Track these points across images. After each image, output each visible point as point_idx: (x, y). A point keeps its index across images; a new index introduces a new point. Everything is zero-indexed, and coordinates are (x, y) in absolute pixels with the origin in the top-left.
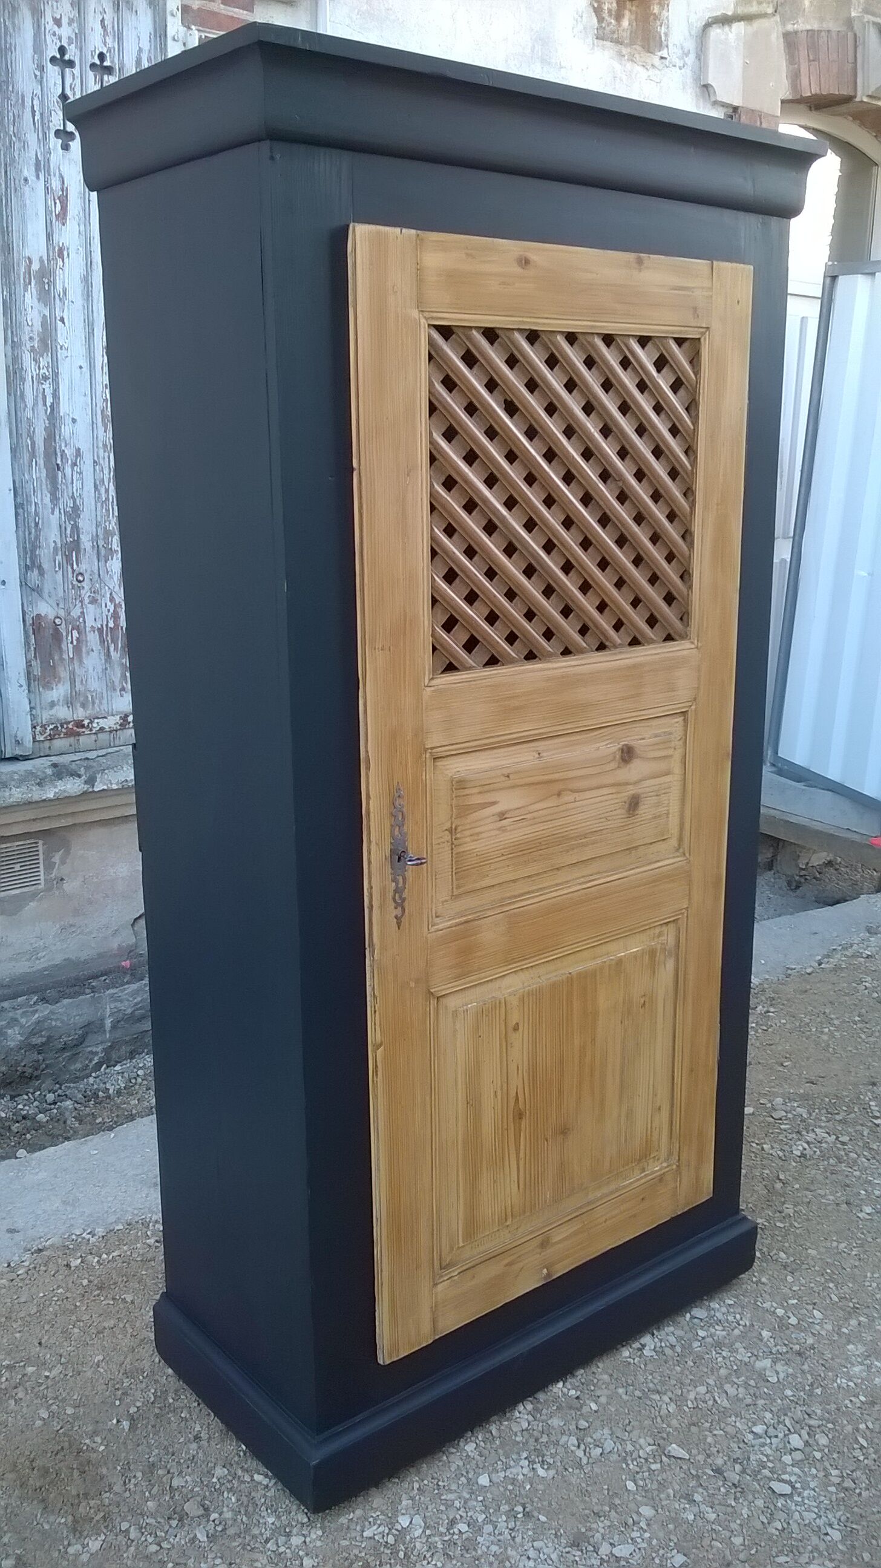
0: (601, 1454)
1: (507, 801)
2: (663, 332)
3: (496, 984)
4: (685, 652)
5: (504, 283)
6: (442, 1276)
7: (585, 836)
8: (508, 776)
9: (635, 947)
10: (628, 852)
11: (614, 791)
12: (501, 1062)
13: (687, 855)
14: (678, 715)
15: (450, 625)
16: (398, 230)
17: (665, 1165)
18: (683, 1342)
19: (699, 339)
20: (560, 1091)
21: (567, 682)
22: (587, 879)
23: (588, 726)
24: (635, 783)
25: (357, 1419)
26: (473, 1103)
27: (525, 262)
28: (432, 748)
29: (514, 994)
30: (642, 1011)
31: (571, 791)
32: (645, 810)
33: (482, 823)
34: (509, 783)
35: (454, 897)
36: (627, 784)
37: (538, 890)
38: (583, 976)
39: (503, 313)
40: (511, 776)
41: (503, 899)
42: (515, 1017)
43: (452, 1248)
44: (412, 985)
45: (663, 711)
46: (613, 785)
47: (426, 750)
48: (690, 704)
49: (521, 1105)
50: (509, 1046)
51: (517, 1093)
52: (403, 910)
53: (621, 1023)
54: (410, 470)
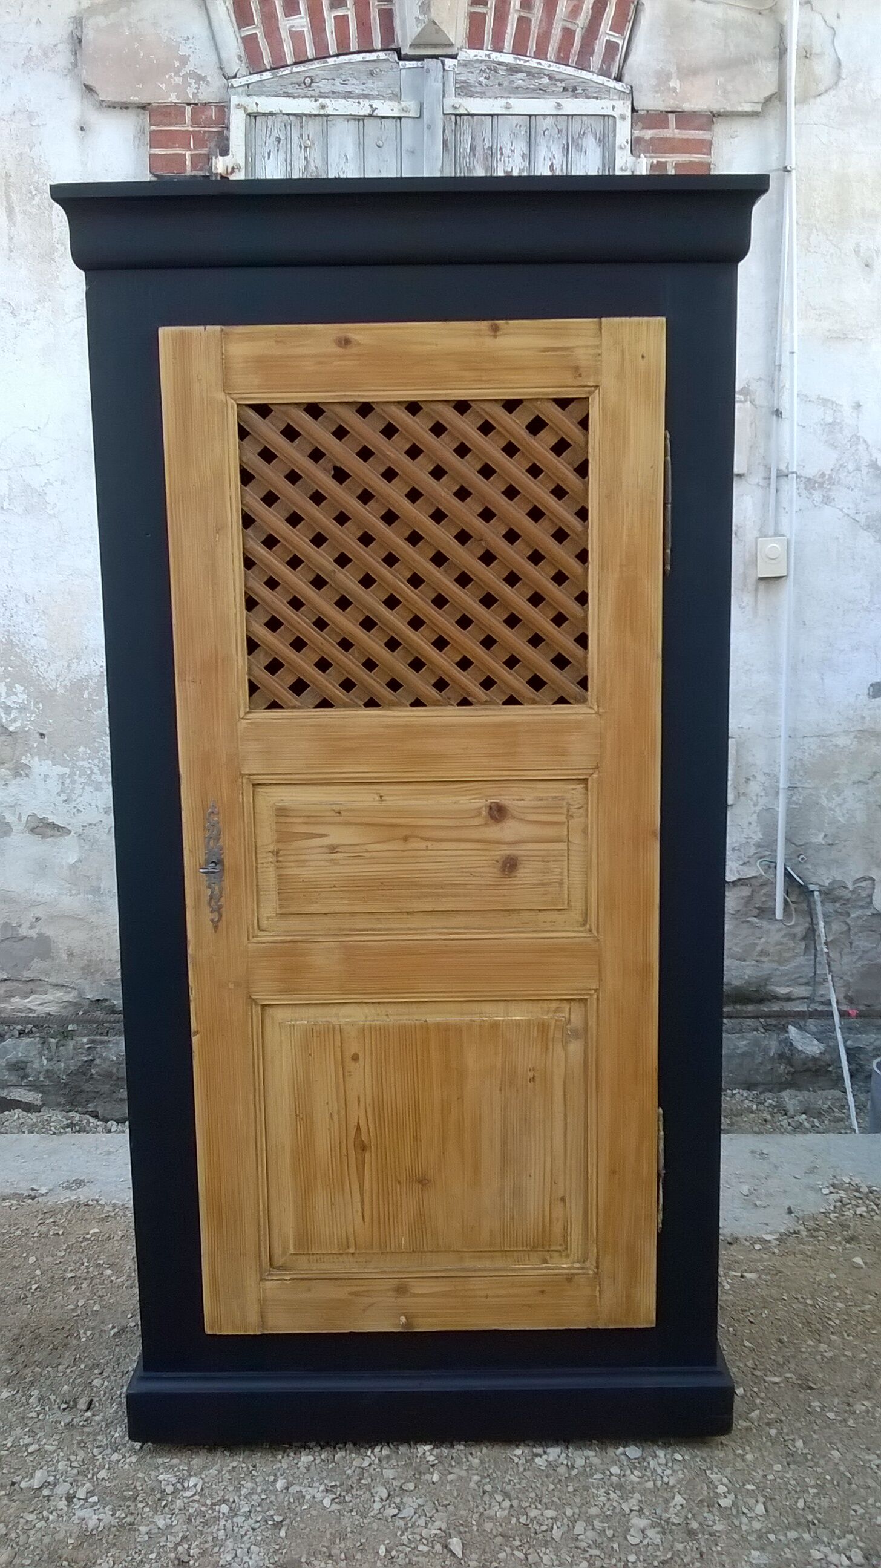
1: (337, 836)
2: (535, 393)
3: (334, 1010)
4: (585, 717)
5: (320, 363)
6: (273, 1275)
7: (442, 887)
8: (339, 813)
9: (519, 1014)
10: (506, 914)
11: (483, 847)
12: (337, 1088)
13: (594, 932)
14: (578, 782)
15: (273, 668)
16: (202, 328)
17: (577, 1265)
19: (588, 398)
20: (416, 1138)
21: (410, 731)
22: (451, 931)
24: (512, 844)
26: (303, 1117)
27: (346, 342)
28: (249, 775)
29: (353, 1024)
30: (530, 1085)
31: (422, 838)
32: (525, 874)
33: (304, 851)
34: (338, 819)
35: (282, 916)
36: (499, 843)
38: (444, 1029)
39: (327, 390)
40: (343, 813)
41: (340, 930)
42: (353, 1048)
43: (284, 1253)
44: (231, 986)
45: (548, 775)
46: (478, 841)
47: (243, 775)
48: (591, 771)
49: (364, 1137)
50: (347, 1074)
51: (358, 1123)
52: (220, 916)
53: (501, 1090)
54: (219, 529)
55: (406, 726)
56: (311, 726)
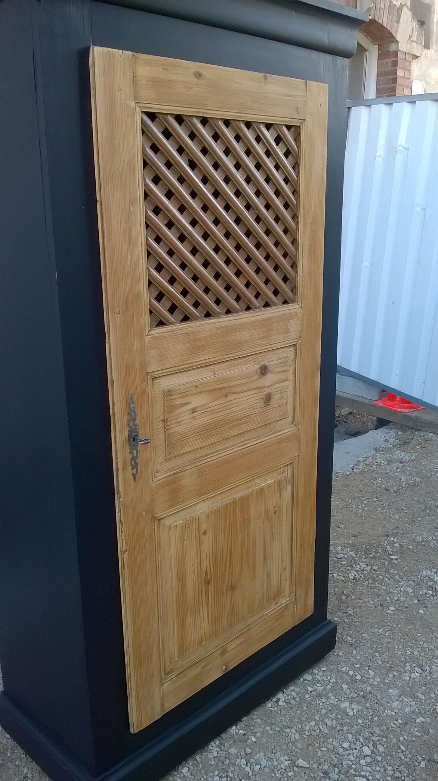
0: (260, 769)
1: (196, 401)
2: (279, 121)
3: (194, 508)
4: (295, 310)
5: (186, 87)
6: (166, 679)
7: (241, 419)
8: (197, 387)
9: (270, 480)
10: (265, 426)
11: (257, 392)
12: (197, 553)
13: (298, 426)
14: (291, 347)
15: (159, 297)
16: (121, 51)
17: (288, 599)
18: (300, 695)
19: (299, 126)
20: (230, 565)
21: (229, 330)
22: (243, 444)
23: (244, 354)
24: (269, 386)
25: (120, 765)
26: (181, 579)
27: (199, 75)
28: (151, 373)
29: (203, 513)
30: (274, 516)
31: (233, 393)
32: (274, 402)
33: (182, 415)
34: (197, 391)
35: (167, 460)
36: (264, 387)
37: (216, 452)
38: (242, 499)
39: (187, 106)
40: (198, 387)
41: (196, 459)
42: (204, 527)
43: (171, 663)
44: (144, 514)
45: (283, 345)
46: (257, 388)
47: (148, 374)
48: (298, 340)
49: (209, 577)
50: (201, 543)
51: (206, 570)
52: (137, 470)
53: (264, 524)
54: (132, 203)
55: (227, 327)
56: (183, 334)
